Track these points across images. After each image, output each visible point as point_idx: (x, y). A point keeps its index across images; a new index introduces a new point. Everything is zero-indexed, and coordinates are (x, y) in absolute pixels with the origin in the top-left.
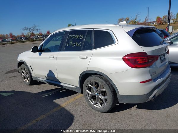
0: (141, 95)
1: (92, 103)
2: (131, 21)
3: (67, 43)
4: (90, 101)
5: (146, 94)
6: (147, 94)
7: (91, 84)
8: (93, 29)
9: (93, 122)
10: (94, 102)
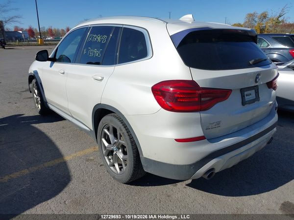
0: (177, 165)
1: (109, 163)
2: (270, 19)
3: (84, 49)
4: (106, 158)
5: (188, 165)
6: (190, 165)
7: (108, 130)
8: (121, 26)
9: (94, 197)
10: (112, 161)
